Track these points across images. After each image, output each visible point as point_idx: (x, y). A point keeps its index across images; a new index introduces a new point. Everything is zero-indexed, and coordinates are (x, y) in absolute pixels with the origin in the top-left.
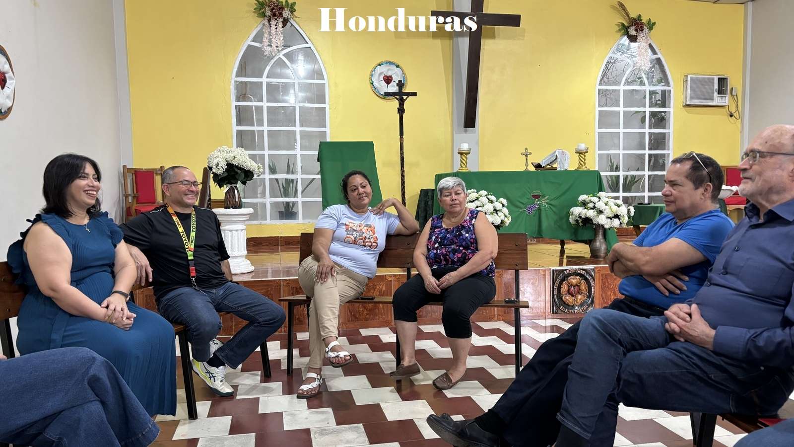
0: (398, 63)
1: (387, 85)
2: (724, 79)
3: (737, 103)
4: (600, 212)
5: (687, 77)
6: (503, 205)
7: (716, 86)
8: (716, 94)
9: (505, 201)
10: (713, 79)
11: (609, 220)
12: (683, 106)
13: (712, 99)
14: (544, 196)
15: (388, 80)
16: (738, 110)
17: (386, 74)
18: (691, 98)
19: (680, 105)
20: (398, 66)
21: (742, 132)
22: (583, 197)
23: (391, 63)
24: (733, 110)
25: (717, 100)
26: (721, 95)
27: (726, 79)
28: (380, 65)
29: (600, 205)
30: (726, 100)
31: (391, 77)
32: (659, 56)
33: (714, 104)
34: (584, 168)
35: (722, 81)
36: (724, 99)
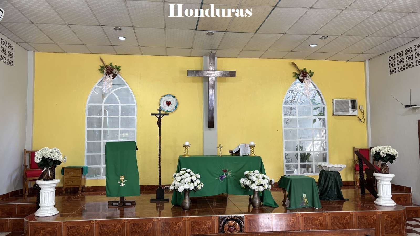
0: (174, 95)
1: (168, 106)
2: (354, 101)
3: (363, 114)
4: (253, 182)
5: (333, 100)
6: (197, 178)
7: (350, 105)
8: (350, 109)
9: (199, 176)
10: (348, 101)
11: (258, 187)
12: (332, 115)
13: (348, 112)
14: (229, 171)
15: (168, 104)
16: (364, 117)
17: (167, 101)
18: (337, 111)
19: (331, 115)
20: (174, 97)
21: (367, 129)
22: (246, 173)
23: (170, 95)
24: (361, 117)
25: (351, 112)
26: (354, 110)
27: (356, 101)
28: (164, 96)
29: (254, 178)
30: (357, 112)
31: (170, 102)
32: (318, 89)
33: (349, 114)
34: (253, 155)
35: (354, 102)
36: (355, 111)
